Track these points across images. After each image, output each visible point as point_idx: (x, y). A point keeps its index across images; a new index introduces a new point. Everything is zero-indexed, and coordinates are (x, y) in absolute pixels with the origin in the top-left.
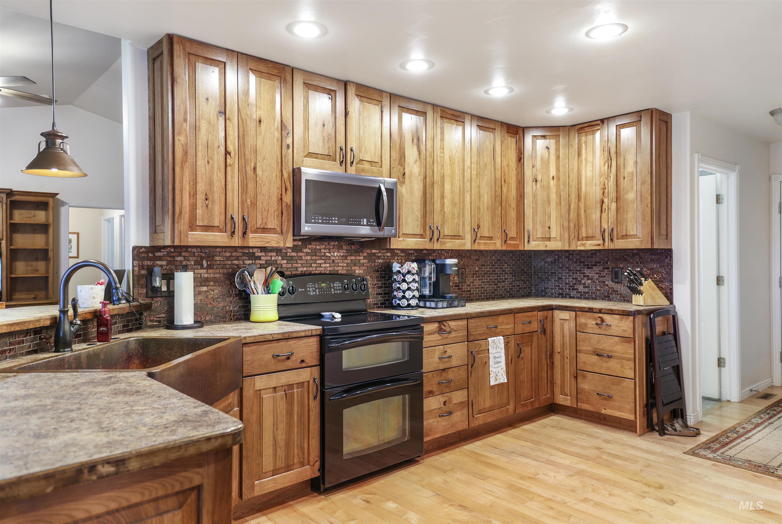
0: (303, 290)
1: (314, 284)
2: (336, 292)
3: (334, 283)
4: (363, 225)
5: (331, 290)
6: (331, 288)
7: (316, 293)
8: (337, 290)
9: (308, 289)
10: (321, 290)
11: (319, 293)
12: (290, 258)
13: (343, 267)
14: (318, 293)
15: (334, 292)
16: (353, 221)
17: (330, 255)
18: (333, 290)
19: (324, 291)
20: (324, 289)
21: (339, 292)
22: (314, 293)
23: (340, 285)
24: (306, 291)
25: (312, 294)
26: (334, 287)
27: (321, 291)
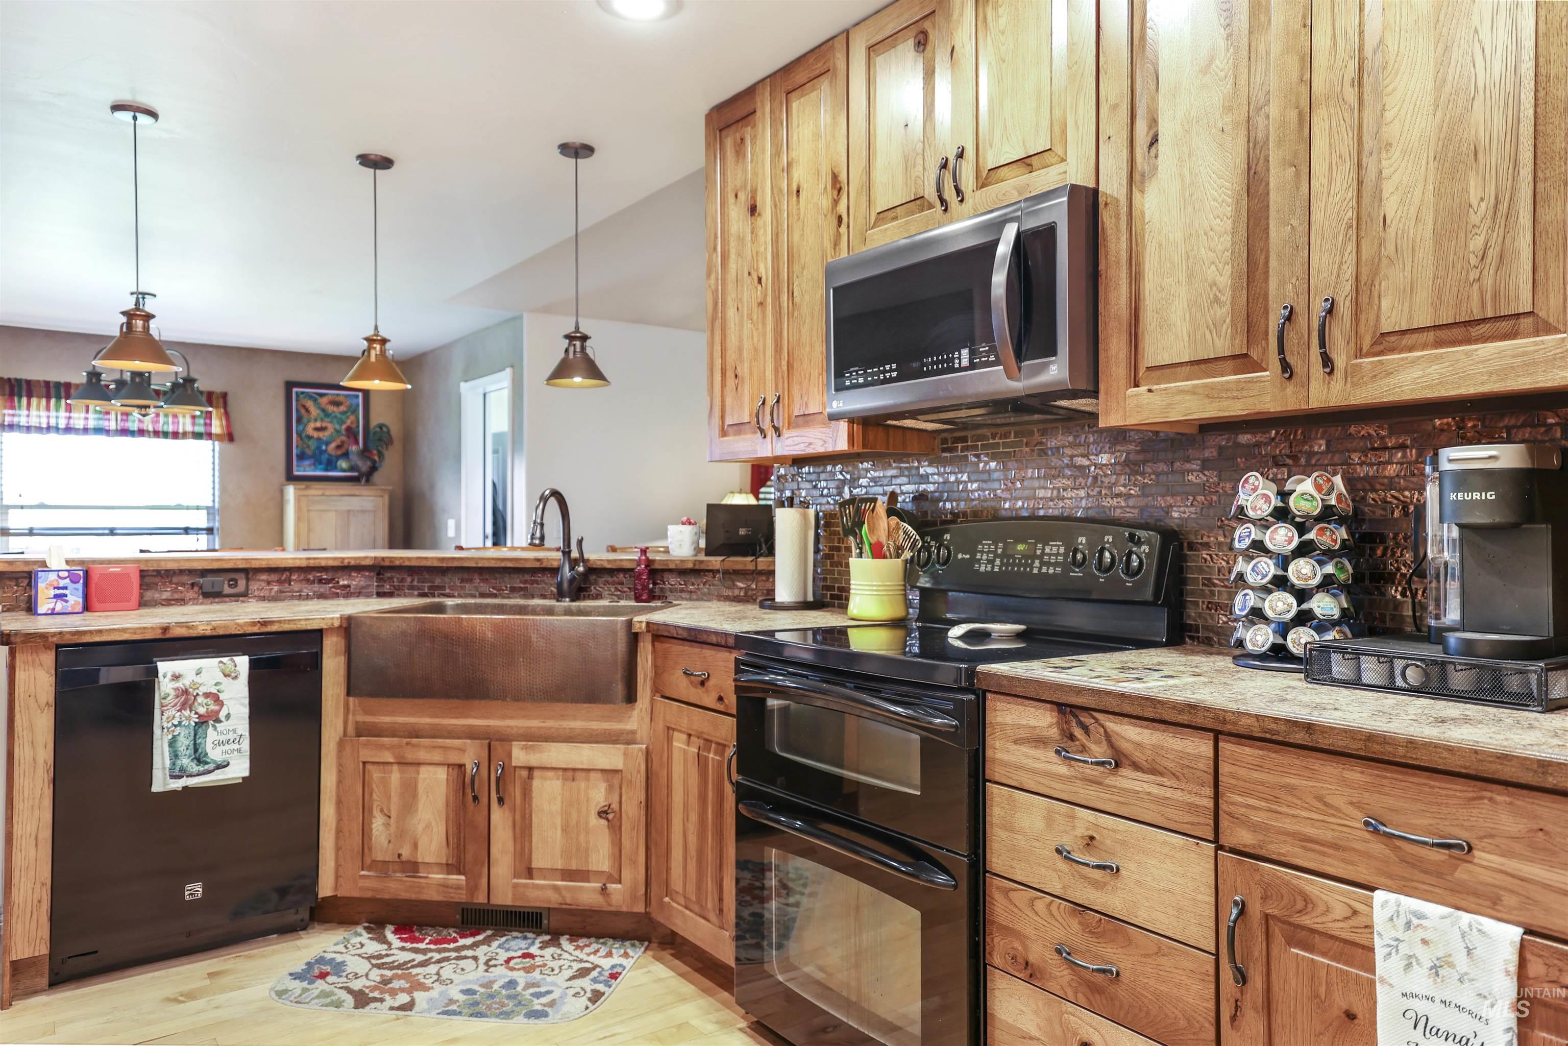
0: (968, 556)
1: (995, 543)
2: (1044, 570)
3: (1046, 543)
4: (961, 369)
5: (1033, 562)
6: (1034, 557)
7: (993, 568)
8: (1048, 564)
9: (978, 556)
10: (1008, 561)
11: (1000, 567)
12: (985, 477)
13: (1128, 496)
14: (996, 569)
15: (1040, 569)
16: (933, 363)
17: (1087, 463)
18: (1037, 563)
19: (1013, 565)
20: (1015, 559)
21: (1051, 571)
22: (989, 569)
23: (1062, 550)
24: (974, 560)
25: (982, 569)
26: (1043, 554)
27: (1007, 565)
